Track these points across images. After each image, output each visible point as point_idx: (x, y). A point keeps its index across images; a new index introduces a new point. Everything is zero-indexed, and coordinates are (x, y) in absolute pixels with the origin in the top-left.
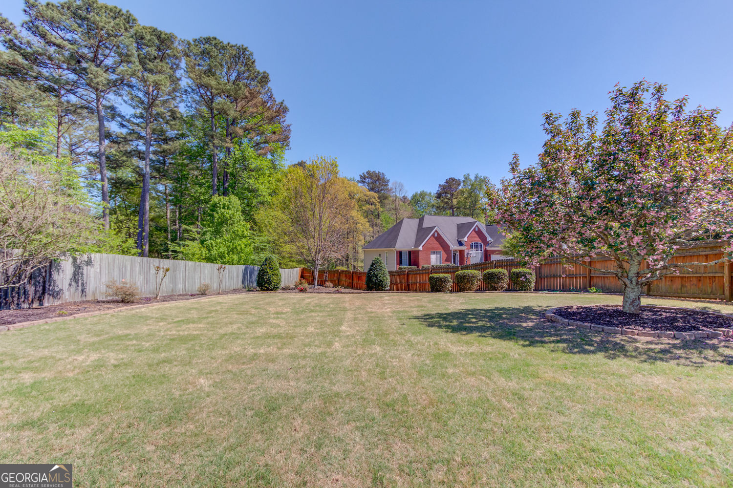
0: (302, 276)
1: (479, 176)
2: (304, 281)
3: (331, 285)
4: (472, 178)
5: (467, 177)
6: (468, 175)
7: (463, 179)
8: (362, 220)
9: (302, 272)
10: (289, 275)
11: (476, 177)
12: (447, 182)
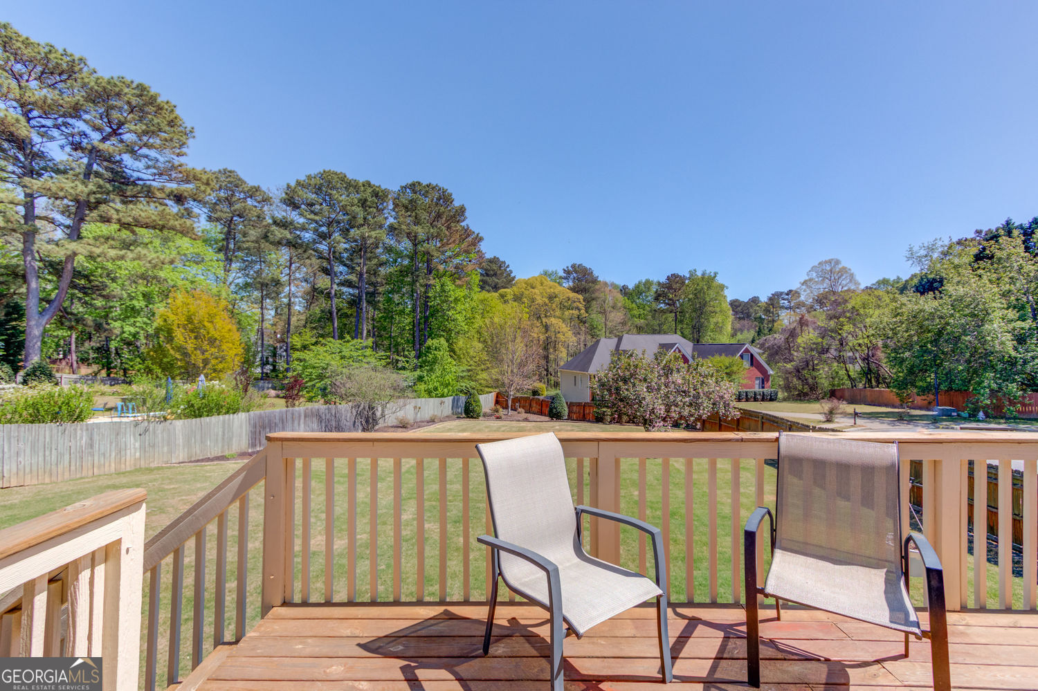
0: (497, 402)
1: (708, 272)
2: (499, 407)
3: (523, 411)
4: (699, 274)
5: (692, 273)
6: (695, 270)
7: (688, 276)
8: (564, 327)
9: (497, 397)
10: (486, 401)
11: (704, 274)
12: (668, 278)
